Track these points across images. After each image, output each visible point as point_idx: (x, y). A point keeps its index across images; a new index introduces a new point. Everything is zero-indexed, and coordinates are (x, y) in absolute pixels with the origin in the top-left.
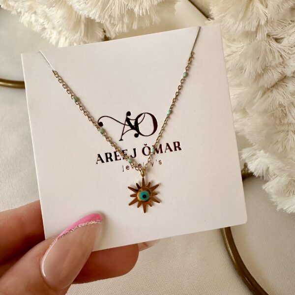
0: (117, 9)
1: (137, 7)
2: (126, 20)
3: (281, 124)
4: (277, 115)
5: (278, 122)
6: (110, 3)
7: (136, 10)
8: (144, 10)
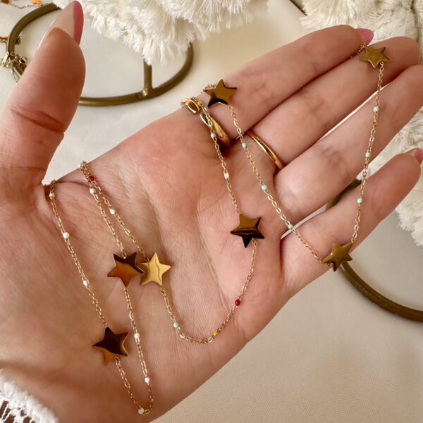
0: (211, 8)
1: (231, 6)
2: (220, 19)
6: (204, 2)
7: (230, 8)
8: (238, 9)
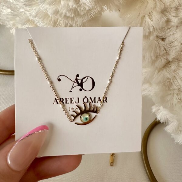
3: (169, 90)
4: (167, 85)
5: (167, 88)
